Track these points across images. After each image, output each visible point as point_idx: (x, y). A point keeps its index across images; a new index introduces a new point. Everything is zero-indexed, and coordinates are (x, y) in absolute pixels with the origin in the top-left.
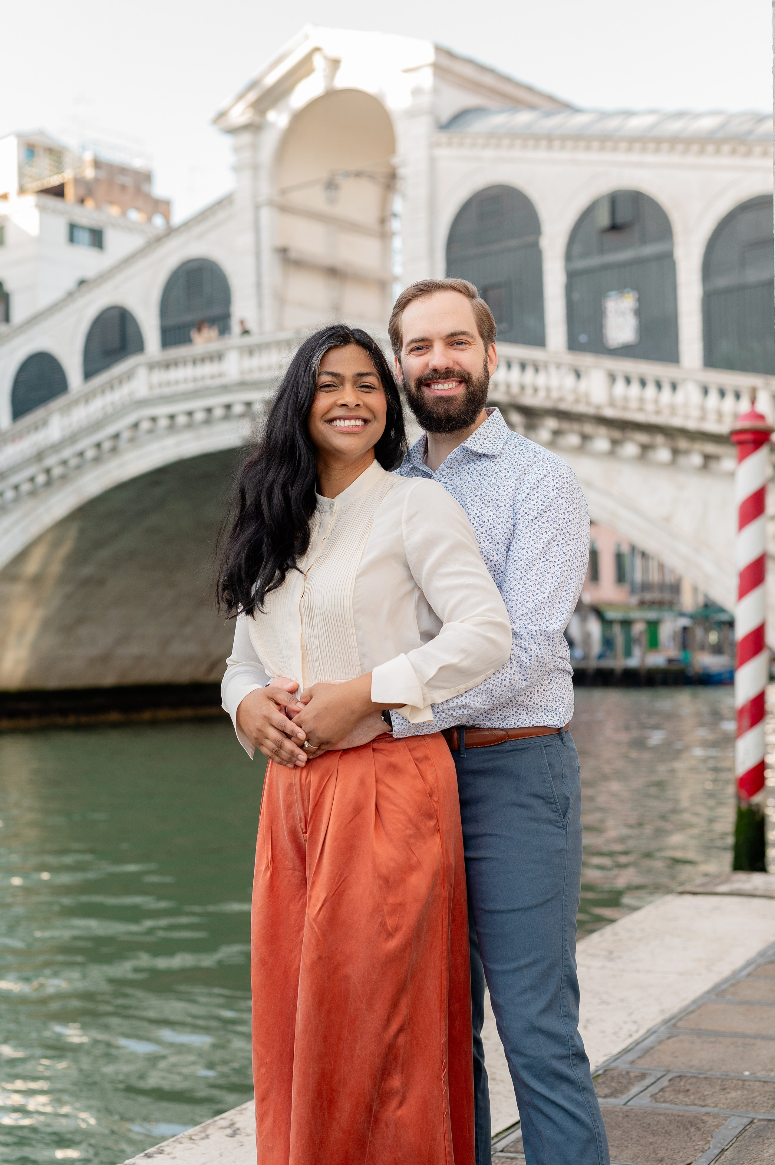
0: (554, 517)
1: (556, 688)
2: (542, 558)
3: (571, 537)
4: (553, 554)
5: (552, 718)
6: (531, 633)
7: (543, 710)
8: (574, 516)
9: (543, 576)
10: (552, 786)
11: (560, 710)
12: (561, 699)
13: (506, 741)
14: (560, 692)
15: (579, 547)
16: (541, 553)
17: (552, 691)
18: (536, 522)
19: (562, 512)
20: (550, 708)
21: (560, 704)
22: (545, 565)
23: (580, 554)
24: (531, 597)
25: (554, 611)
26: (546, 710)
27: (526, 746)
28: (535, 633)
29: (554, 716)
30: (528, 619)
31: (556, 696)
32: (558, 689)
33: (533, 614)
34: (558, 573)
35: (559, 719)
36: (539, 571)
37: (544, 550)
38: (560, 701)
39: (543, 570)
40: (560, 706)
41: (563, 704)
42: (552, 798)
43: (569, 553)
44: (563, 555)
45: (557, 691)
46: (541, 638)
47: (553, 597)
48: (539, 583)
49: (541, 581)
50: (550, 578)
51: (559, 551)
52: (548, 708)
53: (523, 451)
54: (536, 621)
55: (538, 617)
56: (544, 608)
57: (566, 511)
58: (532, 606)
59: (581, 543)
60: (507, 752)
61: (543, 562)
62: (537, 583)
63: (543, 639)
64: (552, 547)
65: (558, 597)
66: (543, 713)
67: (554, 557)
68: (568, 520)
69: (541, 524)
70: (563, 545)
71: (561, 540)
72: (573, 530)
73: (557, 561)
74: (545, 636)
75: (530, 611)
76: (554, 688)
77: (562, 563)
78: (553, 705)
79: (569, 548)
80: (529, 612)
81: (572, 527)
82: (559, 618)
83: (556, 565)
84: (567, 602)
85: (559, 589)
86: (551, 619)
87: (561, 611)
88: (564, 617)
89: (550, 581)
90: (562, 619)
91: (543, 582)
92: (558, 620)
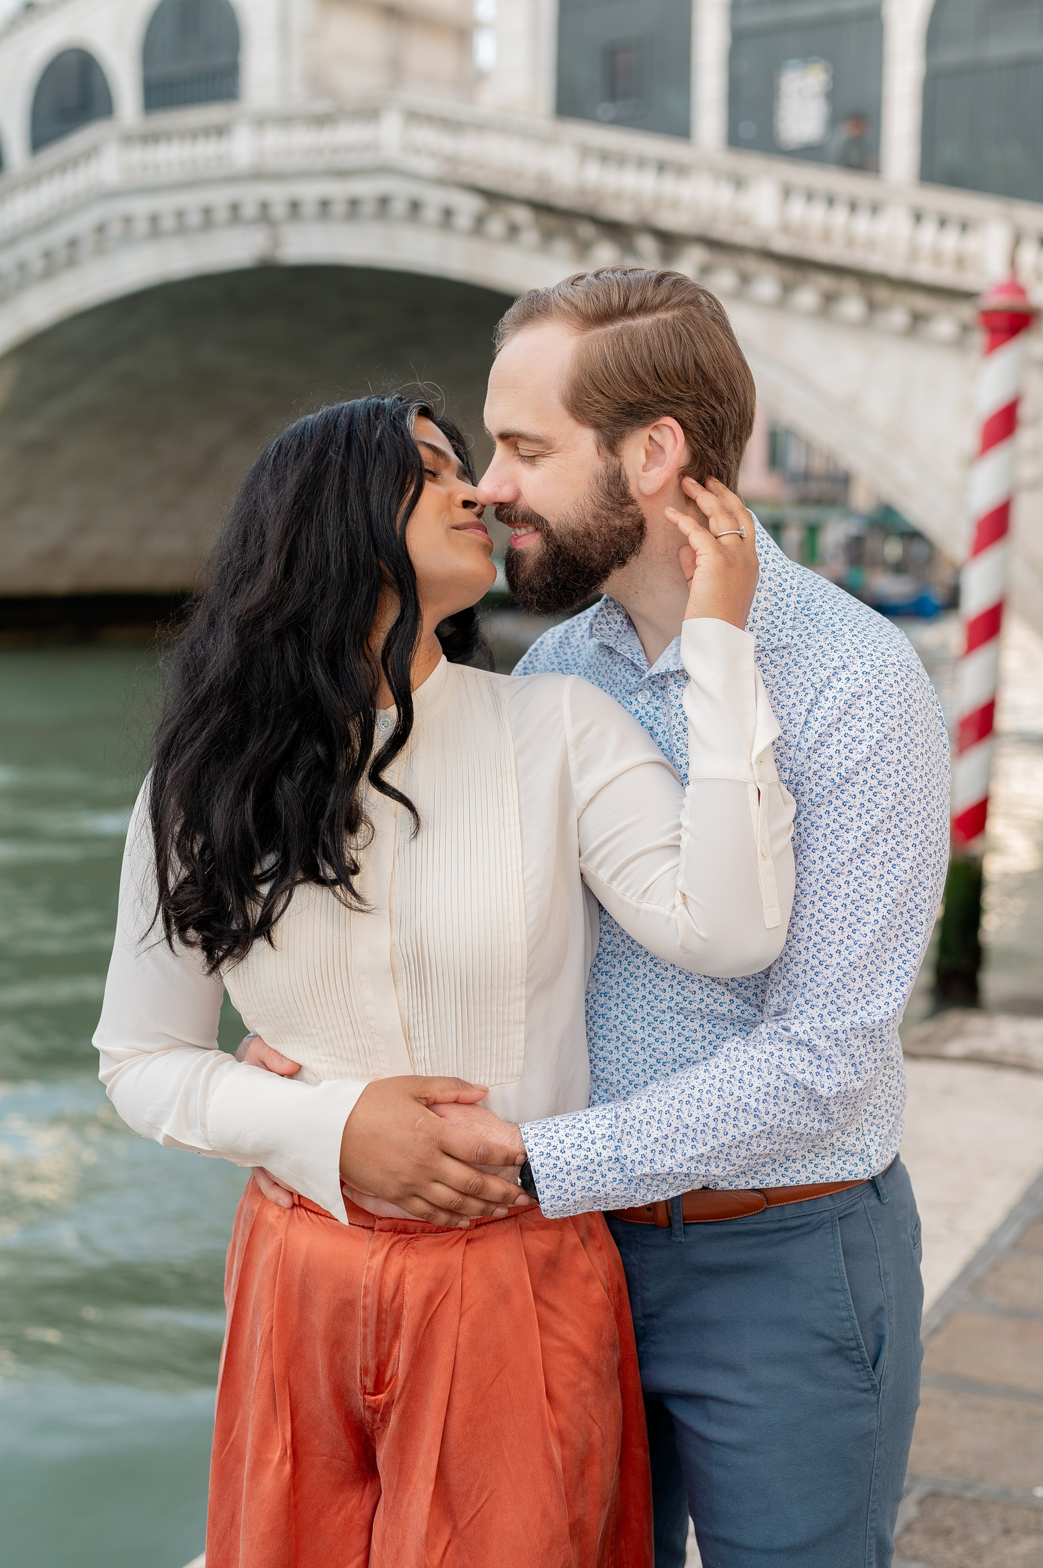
2: (854, 871)
3: (911, 820)
4: (876, 861)
5: (853, 1166)
6: (836, 1036)
7: (840, 1154)
9: (857, 908)
20: (854, 1148)
22: (860, 885)
24: (835, 955)
25: (883, 979)
26: (846, 1154)
28: (843, 1037)
29: (859, 1162)
34: (888, 900)
35: (869, 1165)
36: (850, 899)
38: (874, 1133)
39: (856, 896)
40: (871, 1143)
46: (856, 1043)
47: (878, 953)
48: (850, 925)
49: (853, 919)
50: (873, 913)
52: (848, 1148)
54: (847, 1007)
55: (850, 997)
56: (861, 976)
58: (836, 977)
61: (856, 879)
63: (861, 1044)
65: (889, 950)
66: (835, 1158)
68: (904, 785)
70: (897, 839)
72: (917, 803)
73: (886, 875)
74: (865, 1036)
75: (833, 987)
77: (896, 878)
78: (860, 1143)
80: (830, 990)
82: (894, 993)
83: (883, 883)
84: (909, 957)
85: (891, 934)
86: (878, 997)
87: (898, 979)
88: (904, 990)
89: (872, 919)
90: (899, 995)
91: (859, 920)
92: (892, 998)
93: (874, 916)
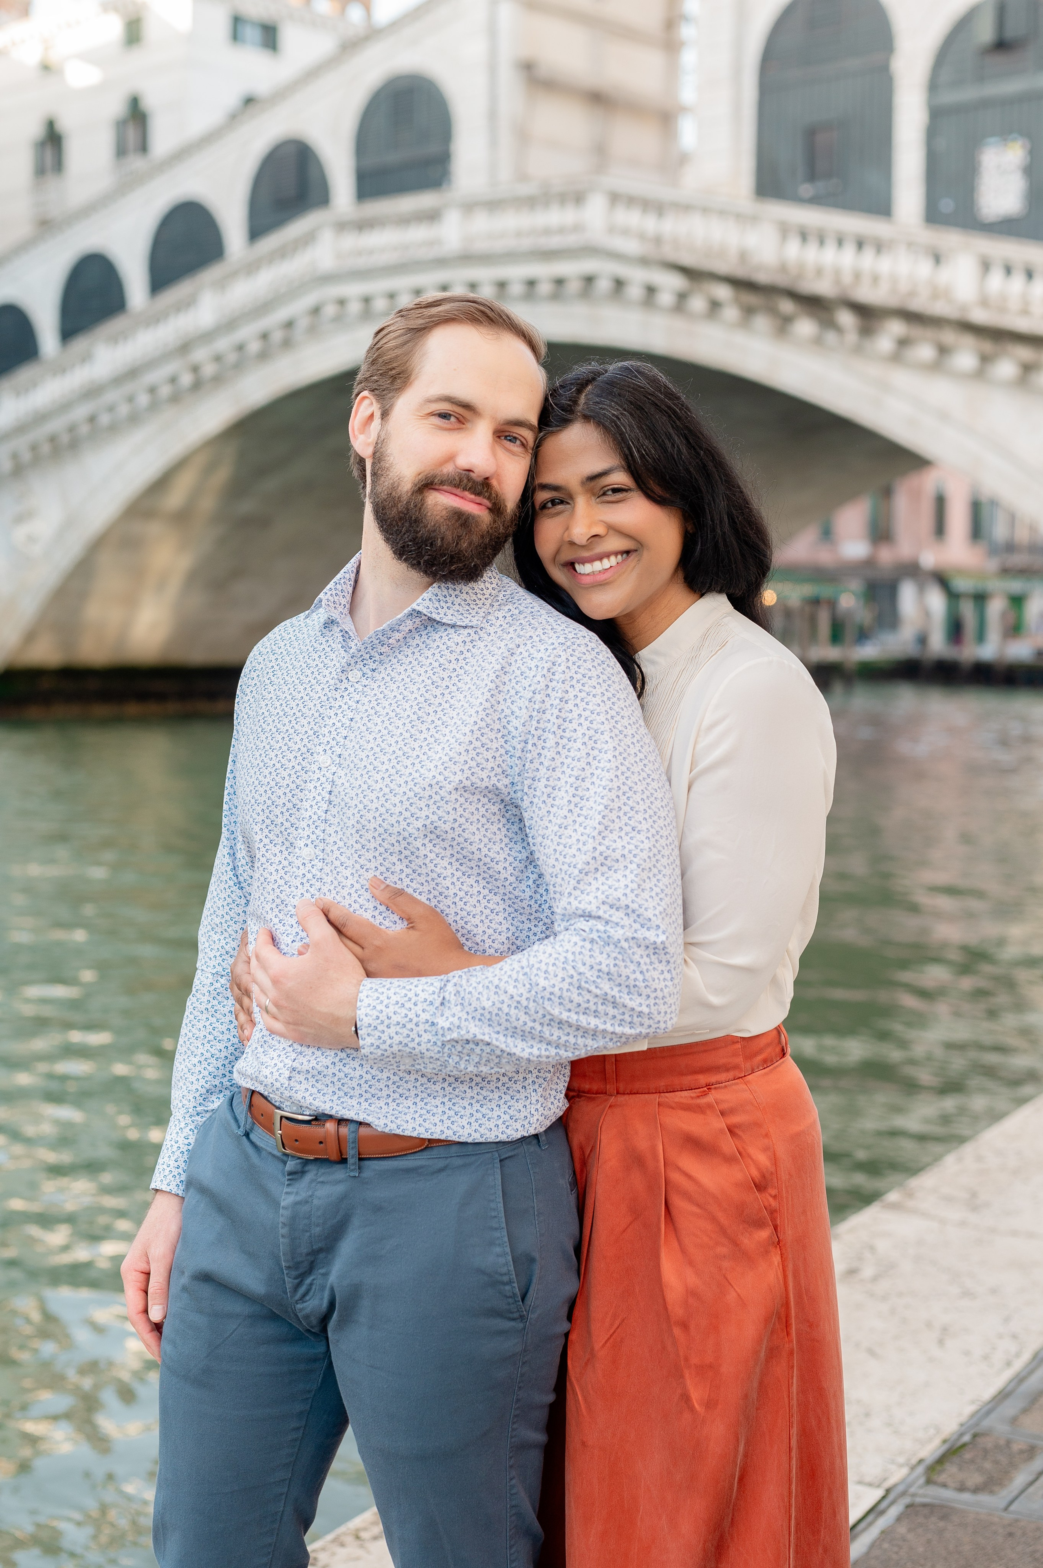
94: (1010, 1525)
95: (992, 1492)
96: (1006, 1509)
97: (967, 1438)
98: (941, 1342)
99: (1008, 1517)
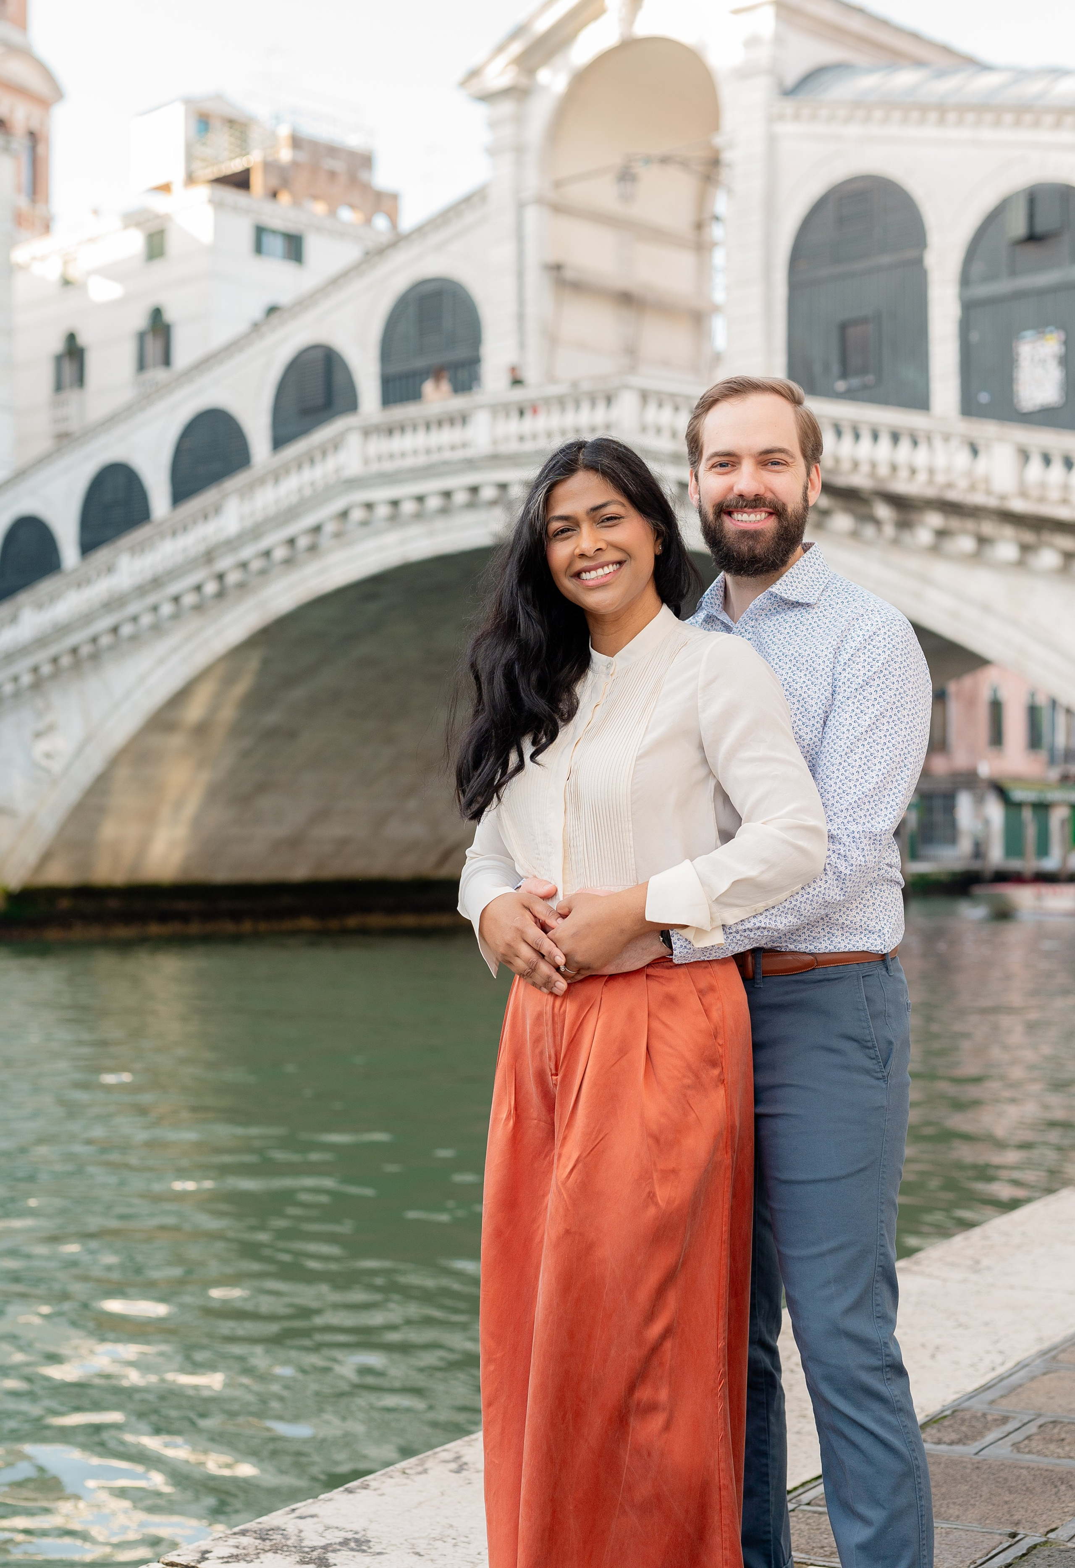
0: (884, 686)
1: (880, 904)
2: (868, 739)
3: (905, 713)
4: (882, 734)
5: (874, 941)
7: (863, 931)
8: (910, 686)
9: (868, 761)
10: (870, 1026)
11: (885, 931)
12: (886, 917)
13: (814, 969)
14: (885, 908)
15: (917, 725)
16: (867, 731)
17: (875, 907)
18: (862, 692)
19: (894, 679)
20: (873, 928)
21: (885, 924)
22: (871, 747)
23: (917, 733)
24: (853, 788)
25: (882, 806)
26: (867, 932)
27: (839, 976)
28: (857, 836)
29: (878, 939)
30: (848, 817)
31: (880, 914)
32: (883, 904)
33: (854, 810)
34: (888, 758)
35: (884, 942)
36: (864, 755)
37: (870, 728)
38: (886, 920)
39: (868, 754)
40: (885, 927)
41: (888, 923)
42: (869, 1041)
43: (903, 733)
44: (894, 736)
45: (881, 907)
46: (865, 841)
47: (880, 789)
48: (863, 771)
49: (865, 767)
50: (878, 764)
51: (890, 729)
52: (869, 928)
53: (848, 600)
54: (859, 819)
55: (862, 813)
56: (869, 802)
57: (900, 679)
58: (854, 800)
59: (918, 720)
60: (815, 982)
61: (869, 743)
62: (860, 770)
63: (868, 843)
64: (881, 725)
65: (887, 789)
66: (863, 935)
67: (883, 738)
69: (868, 695)
70: (895, 723)
71: (893, 716)
72: (909, 703)
73: (887, 743)
74: (870, 838)
75: (851, 806)
76: (878, 903)
77: (893, 745)
78: (876, 925)
79: (903, 726)
80: (850, 808)
81: (908, 699)
82: (888, 815)
83: (885, 747)
84: (900, 795)
85: (889, 779)
86: (878, 816)
87: (891, 807)
88: (895, 813)
89: (877, 768)
90: (892, 816)
91: (869, 768)
92: (887, 818)
93: (878, 766)
94: (978, 1463)
95: (964, 1444)
96: (976, 1454)
97: (948, 1413)
98: (933, 1356)
99: (977, 1458)
